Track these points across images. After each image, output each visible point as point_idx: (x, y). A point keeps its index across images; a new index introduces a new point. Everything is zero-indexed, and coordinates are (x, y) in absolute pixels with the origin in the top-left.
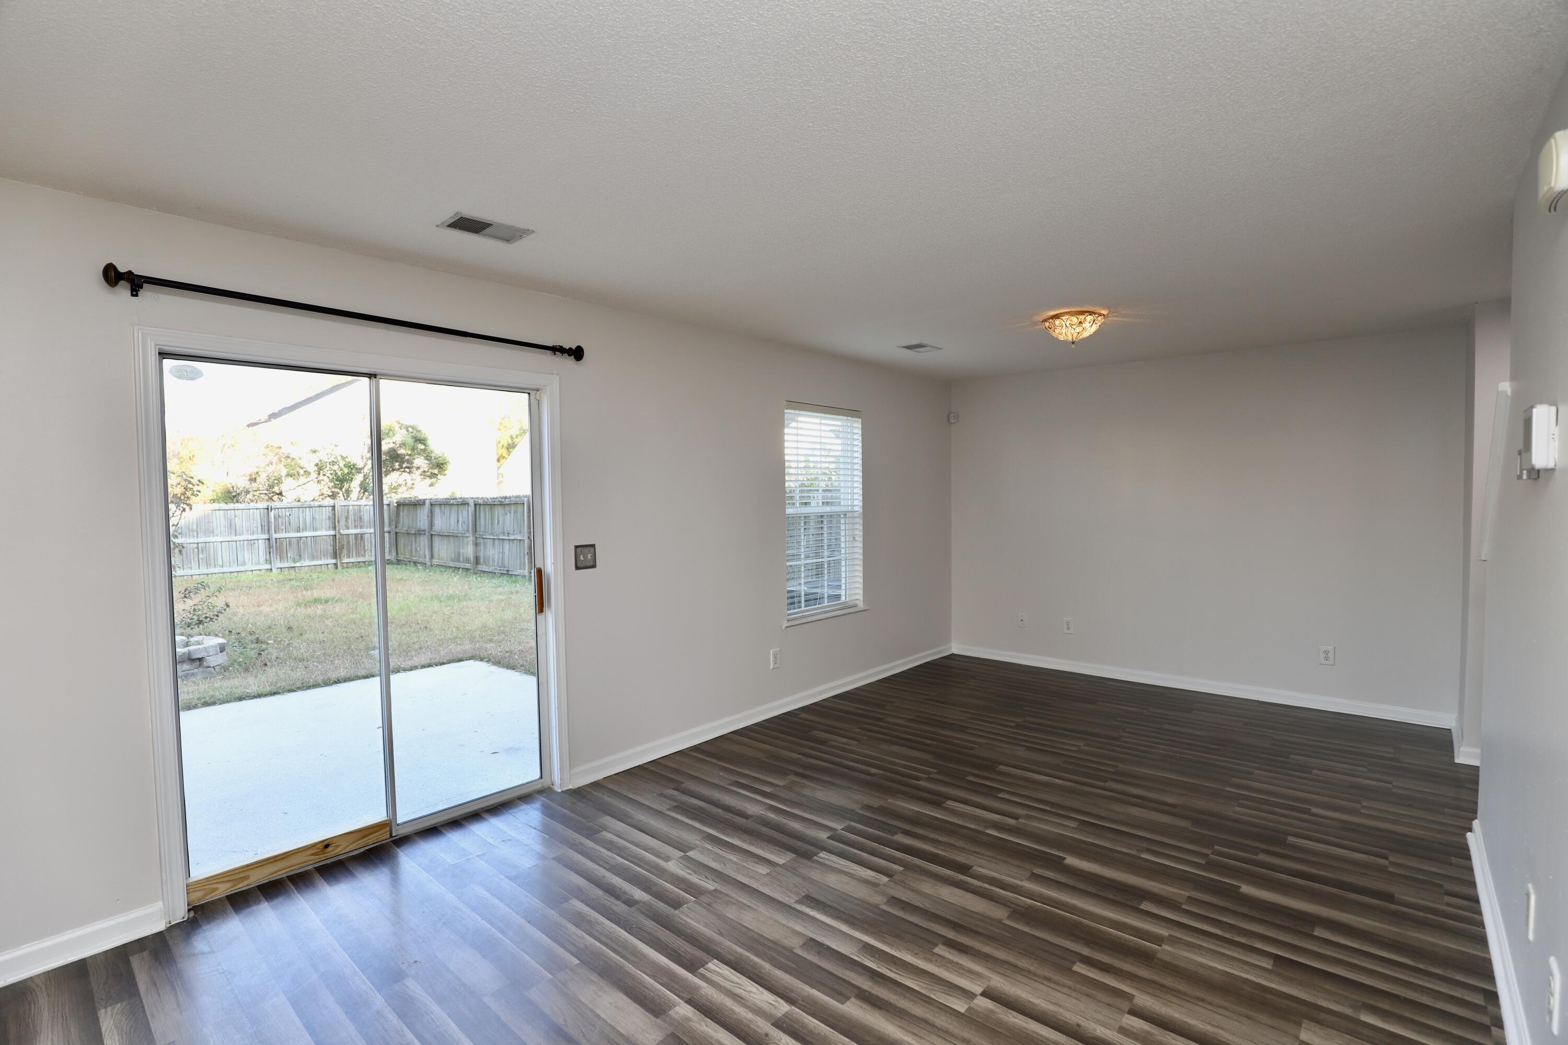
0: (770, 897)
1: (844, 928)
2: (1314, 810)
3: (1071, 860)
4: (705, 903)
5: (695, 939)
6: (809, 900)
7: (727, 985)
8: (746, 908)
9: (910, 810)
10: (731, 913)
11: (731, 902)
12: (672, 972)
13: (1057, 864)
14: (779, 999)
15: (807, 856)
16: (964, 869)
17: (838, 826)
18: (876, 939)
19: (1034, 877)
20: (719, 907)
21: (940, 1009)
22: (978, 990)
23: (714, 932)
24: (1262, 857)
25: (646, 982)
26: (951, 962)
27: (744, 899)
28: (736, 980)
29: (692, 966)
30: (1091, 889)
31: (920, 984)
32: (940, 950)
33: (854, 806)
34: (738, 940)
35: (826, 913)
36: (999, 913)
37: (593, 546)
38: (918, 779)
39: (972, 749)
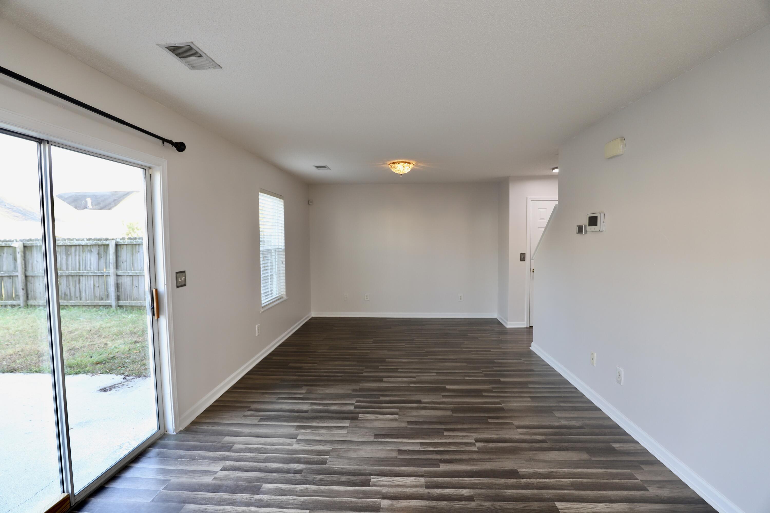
0: (362, 441)
1: (405, 440)
2: (492, 350)
3: (448, 387)
4: (336, 456)
5: (352, 473)
6: (377, 436)
7: (389, 483)
8: (357, 450)
9: (374, 386)
10: (353, 455)
11: (347, 451)
12: (360, 491)
13: (445, 390)
14: (416, 478)
15: (356, 419)
16: (419, 402)
17: (353, 402)
18: (421, 439)
19: (444, 396)
20: (345, 455)
21: (470, 453)
22: (473, 441)
23: (356, 466)
24: (495, 369)
25: (354, 501)
26: (454, 436)
27: (350, 447)
28: (391, 480)
29: (367, 484)
30: (464, 394)
31: (455, 448)
32: (446, 433)
33: (349, 392)
34: (371, 464)
35: (392, 438)
36: (449, 413)
37: (184, 272)
38: (362, 373)
39: (368, 356)
